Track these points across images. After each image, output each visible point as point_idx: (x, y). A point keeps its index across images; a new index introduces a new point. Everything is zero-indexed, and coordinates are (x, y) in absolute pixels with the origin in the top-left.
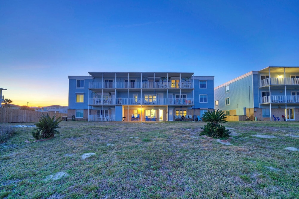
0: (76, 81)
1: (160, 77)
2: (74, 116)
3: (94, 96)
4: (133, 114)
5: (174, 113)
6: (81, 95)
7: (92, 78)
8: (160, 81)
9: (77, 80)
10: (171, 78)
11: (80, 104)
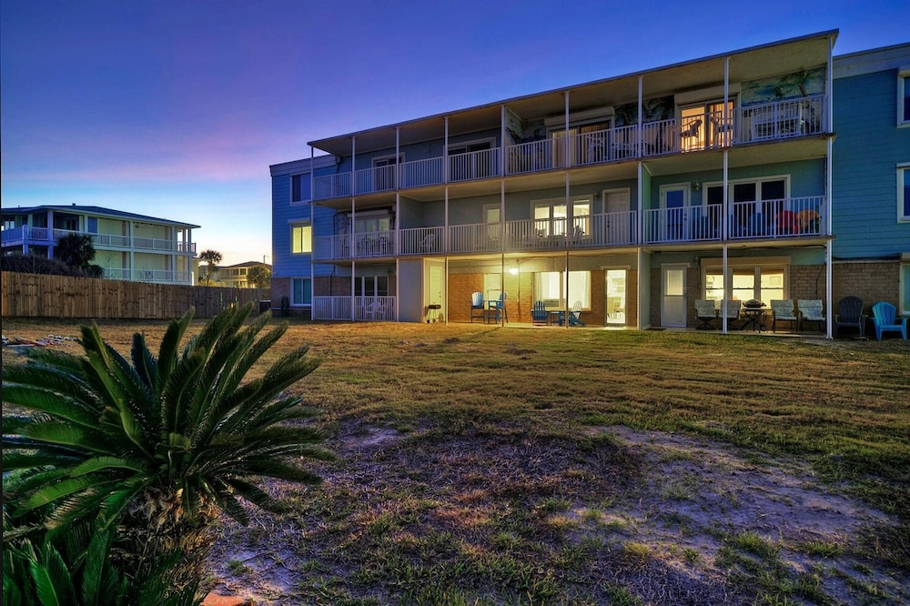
0: (291, 179)
1: (611, 110)
2: (285, 301)
3: (340, 226)
4: (480, 290)
5: (695, 287)
6: (304, 228)
7: (332, 161)
8: (613, 122)
9: (293, 177)
10: (679, 98)
11: (303, 257)
